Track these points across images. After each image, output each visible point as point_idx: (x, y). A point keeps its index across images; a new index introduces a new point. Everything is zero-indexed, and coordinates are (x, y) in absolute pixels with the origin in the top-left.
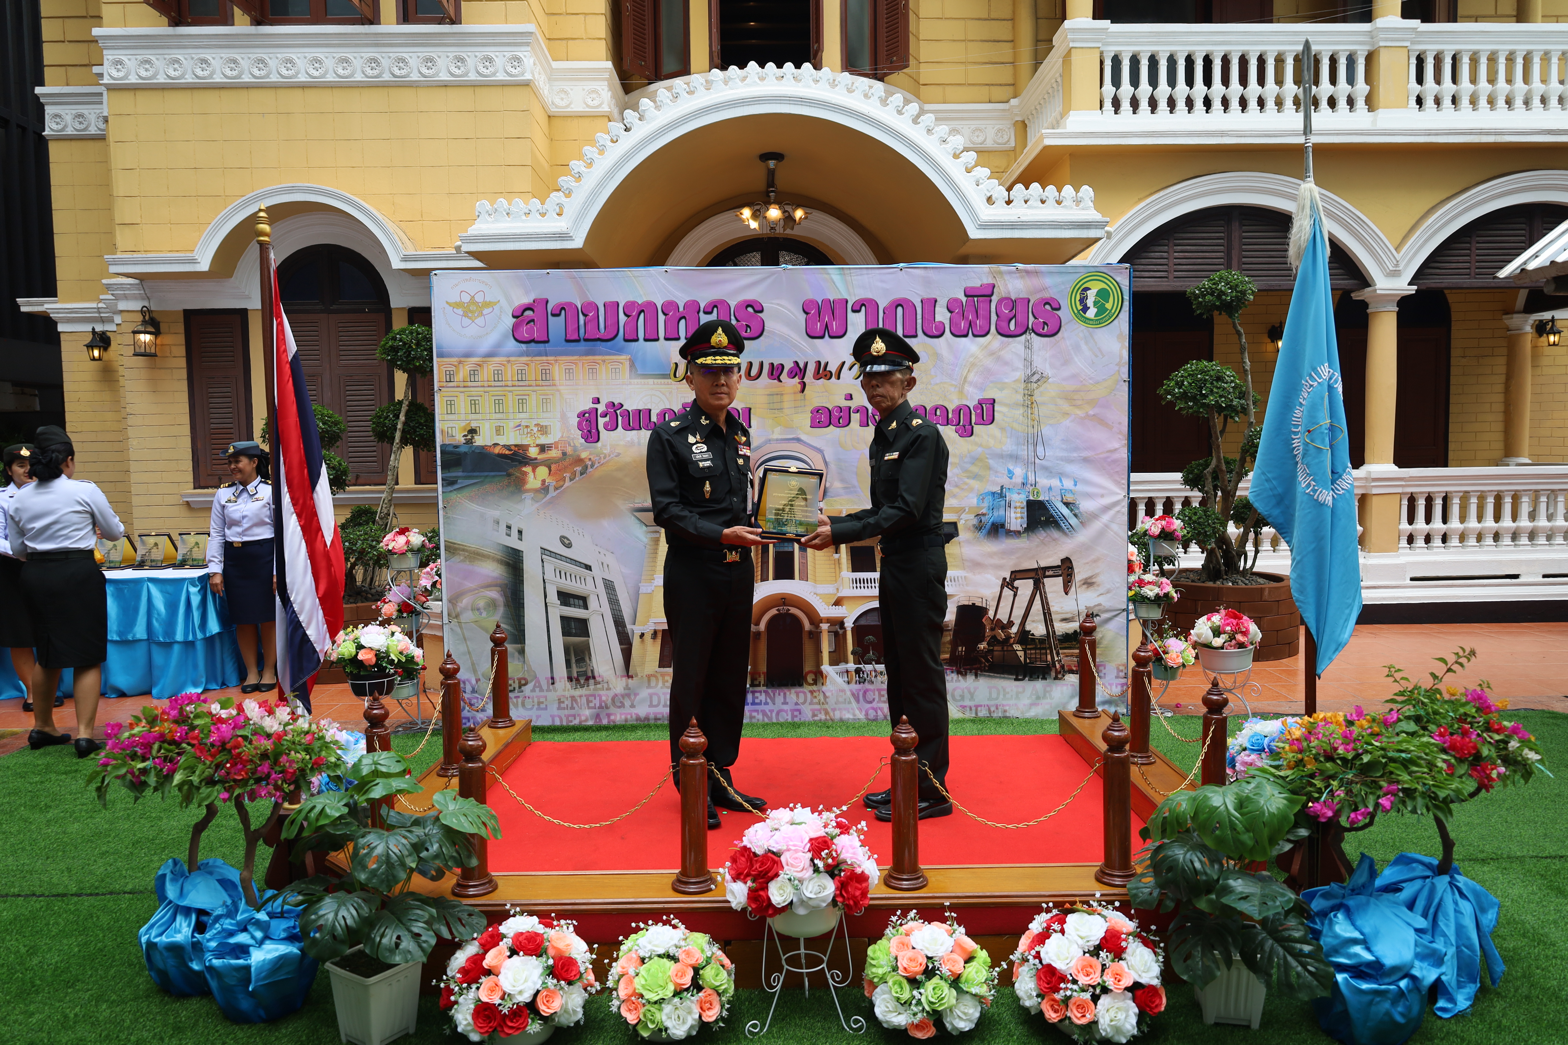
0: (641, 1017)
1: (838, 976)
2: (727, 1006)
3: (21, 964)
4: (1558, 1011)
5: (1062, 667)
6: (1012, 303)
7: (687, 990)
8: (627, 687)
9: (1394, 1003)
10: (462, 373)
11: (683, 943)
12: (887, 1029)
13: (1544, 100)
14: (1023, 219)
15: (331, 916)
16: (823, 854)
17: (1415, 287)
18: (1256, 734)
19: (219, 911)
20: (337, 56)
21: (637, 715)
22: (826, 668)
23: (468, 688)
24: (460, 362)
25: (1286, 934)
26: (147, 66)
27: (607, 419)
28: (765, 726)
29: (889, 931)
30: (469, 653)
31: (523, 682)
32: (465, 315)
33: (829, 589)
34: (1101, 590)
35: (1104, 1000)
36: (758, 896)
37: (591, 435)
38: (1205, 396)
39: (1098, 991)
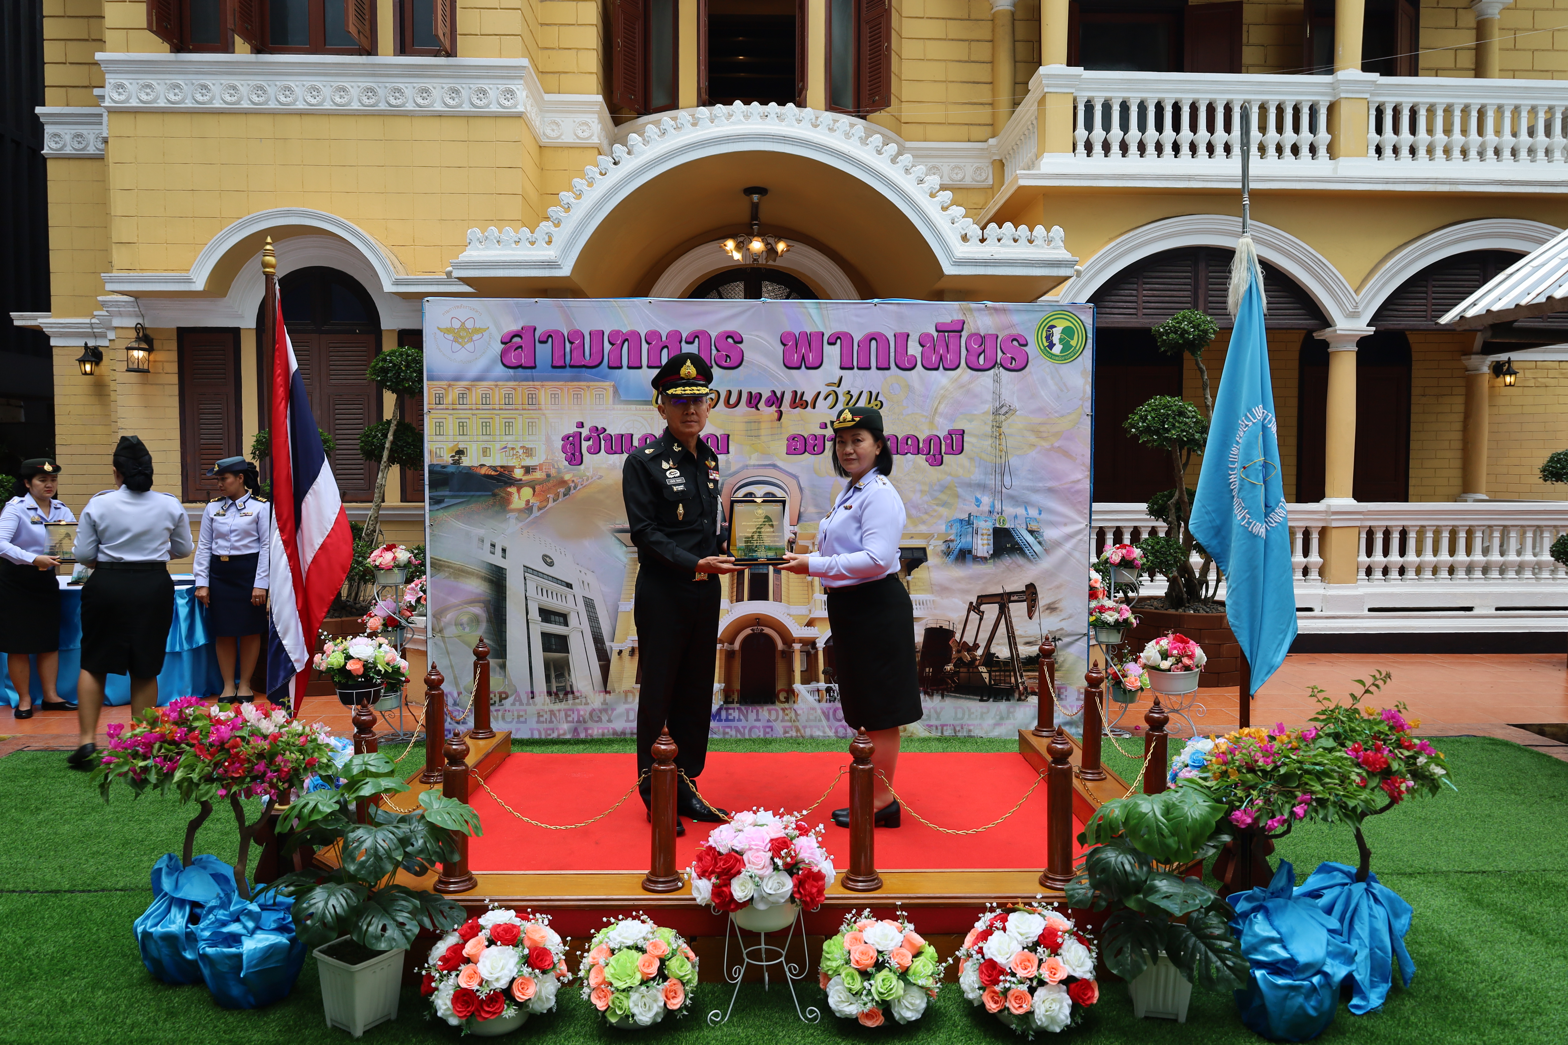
0: (610, 1004)
1: (795, 969)
2: (691, 995)
3: (19, 953)
4: (1463, 1010)
5: (1026, 688)
6: (982, 339)
7: (653, 979)
8: (604, 703)
9: (1308, 997)
10: (451, 396)
11: (650, 936)
12: (839, 1018)
13: (1497, 152)
14: (996, 256)
15: (321, 905)
16: (783, 853)
17: (1374, 329)
18: (1197, 752)
19: (213, 903)
20: (335, 85)
21: (614, 729)
22: (798, 686)
23: (450, 701)
24: (449, 386)
25: (1208, 931)
26: (148, 90)
27: (590, 443)
28: (737, 742)
29: (843, 928)
30: (452, 666)
31: (503, 697)
32: (455, 340)
33: (801, 610)
34: (1064, 615)
35: (1040, 992)
36: (721, 892)
37: (574, 457)
38: (1167, 430)
39: (1035, 983)
